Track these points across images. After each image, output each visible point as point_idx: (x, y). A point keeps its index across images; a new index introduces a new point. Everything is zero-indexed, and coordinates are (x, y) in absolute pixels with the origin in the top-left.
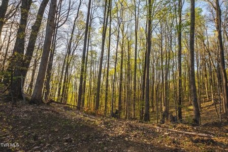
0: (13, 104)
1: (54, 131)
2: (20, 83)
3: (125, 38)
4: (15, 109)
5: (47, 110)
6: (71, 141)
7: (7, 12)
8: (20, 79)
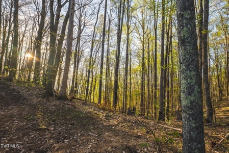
0: (47, 99)
1: (66, 118)
2: (52, 84)
3: (145, 35)
4: (48, 103)
5: (69, 105)
6: (74, 125)
7: (44, 28)
8: (52, 81)
